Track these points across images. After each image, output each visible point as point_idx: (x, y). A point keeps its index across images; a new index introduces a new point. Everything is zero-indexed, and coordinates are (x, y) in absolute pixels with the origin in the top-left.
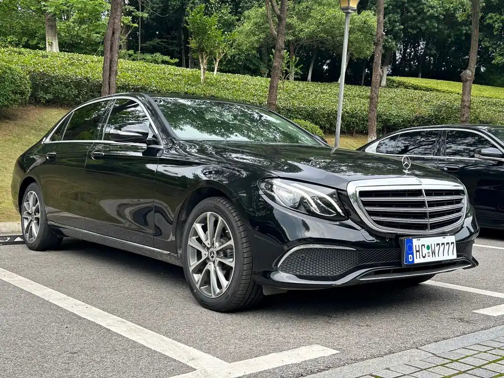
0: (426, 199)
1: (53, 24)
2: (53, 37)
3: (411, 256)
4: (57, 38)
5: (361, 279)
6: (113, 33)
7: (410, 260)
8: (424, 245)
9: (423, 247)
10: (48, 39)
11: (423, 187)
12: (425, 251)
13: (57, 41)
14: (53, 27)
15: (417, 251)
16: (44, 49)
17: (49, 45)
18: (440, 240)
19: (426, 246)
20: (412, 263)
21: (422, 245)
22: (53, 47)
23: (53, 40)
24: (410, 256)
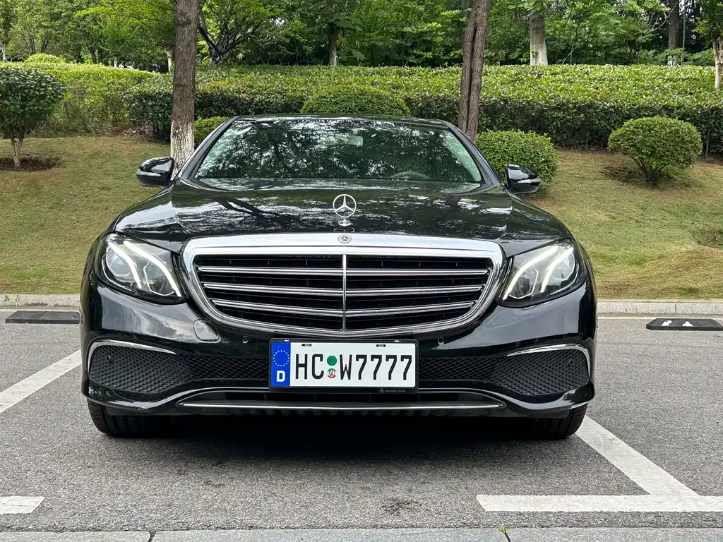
0: (344, 272)
1: (540, 26)
2: (539, 44)
3: (283, 372)
4: (544, 45)
5: (185, 405)
6: (475, 30)
7: (278, 380)
8: (321, 356)
9: (317, 359)
10: (533, 48)
11: (344, 251)
12: (321, 366)
13: (545, 49)
14: (540, 30)
15: (298, 365)
16: (528, 63)
17: (533, 56)
18: (369, 349)
19: (325, 359)
20: (286, 386)
21: (314, 356)
22: (540, 59)
23: (538, 48)
24: (279, 372)
